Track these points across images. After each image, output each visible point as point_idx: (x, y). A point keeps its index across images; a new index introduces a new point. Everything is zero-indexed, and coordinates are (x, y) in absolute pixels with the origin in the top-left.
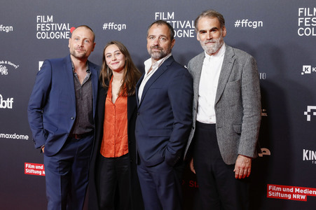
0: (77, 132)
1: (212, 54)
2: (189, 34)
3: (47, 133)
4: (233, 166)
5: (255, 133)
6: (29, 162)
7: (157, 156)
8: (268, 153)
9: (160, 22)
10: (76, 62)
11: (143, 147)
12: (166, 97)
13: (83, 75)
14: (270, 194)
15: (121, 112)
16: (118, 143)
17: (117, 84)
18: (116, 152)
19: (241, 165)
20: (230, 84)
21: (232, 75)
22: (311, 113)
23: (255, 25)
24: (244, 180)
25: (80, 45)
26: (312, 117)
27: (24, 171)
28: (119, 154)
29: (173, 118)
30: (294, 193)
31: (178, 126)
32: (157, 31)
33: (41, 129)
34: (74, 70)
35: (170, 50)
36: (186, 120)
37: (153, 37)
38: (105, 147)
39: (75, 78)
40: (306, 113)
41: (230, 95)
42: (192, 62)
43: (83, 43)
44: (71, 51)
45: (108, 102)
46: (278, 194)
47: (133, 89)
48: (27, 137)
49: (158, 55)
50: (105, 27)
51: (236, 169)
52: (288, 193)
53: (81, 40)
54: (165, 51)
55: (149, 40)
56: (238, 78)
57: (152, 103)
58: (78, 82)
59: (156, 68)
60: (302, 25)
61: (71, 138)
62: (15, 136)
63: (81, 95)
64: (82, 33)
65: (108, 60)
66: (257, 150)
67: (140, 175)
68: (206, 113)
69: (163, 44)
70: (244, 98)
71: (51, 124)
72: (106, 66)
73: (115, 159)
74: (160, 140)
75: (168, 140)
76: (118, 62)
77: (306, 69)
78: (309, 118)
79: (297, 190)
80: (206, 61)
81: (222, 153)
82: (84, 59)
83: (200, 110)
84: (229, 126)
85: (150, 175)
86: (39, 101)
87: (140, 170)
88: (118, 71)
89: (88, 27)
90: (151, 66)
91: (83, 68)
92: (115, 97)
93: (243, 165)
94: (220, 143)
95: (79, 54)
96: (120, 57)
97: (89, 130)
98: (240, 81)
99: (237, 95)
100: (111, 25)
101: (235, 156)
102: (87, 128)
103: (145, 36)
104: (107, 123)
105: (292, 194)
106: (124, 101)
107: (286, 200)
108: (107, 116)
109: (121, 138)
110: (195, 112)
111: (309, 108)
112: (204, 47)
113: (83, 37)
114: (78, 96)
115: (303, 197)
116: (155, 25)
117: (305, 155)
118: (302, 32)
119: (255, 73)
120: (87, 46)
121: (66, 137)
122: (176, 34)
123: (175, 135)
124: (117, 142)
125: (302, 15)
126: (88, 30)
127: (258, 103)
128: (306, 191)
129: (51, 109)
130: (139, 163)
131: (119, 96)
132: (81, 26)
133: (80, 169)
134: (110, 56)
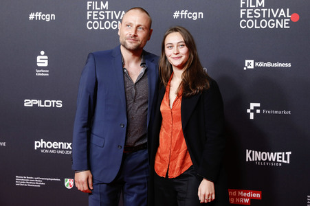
16: (173, 160)
25: (133, 34)
28: (175, 175)
39: (125, 75)
43: (136, 31)
44: (121, 40)
53: (134, 27)
58: (130, 80)
64: (135, 18)
65: (168, 52)
72: (166, 58)
76: (181, 57)
88: (180, 67)
89: (143, 10)
91: (137, 62)
95: (131, 45)
96: (184, 50)
109: (178, 153)
113: (137, 23)
124: (173, 158)
126: (144, 14)
132: (135, 8)
134: (171, 47)
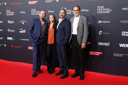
0: (41, 37)
1: (77, 16)
2: (70, 13)
3: (33, 37)
4: (81, 45)
5: (87, 37)
6: (29, 46)
7: (61, 43)
8: (90, 43)
9: (63, 9)
10: (41, 20)
11: (58, 41)
12: (64, 28)
13: (43, 23)
14: (90, 54)
15: (53, 32)
17: (51, 25)
18: (51, 42)
19: (83, 45)
20: (81, 24)
21: (82, 22)
22: (101, 33)
23: (87, 11)
24: (84, 49)
25: (42, 15)
26: (101, 34)
27: (28, 48)
28: (52, 43)
29: (66, 33)
30: (96, 53)
31: (67, 35)
32: (62, 11)
33: (32, 36)
34: (40, 22)
35: (65, 16)
36: (69, 34)
37: (61, 13)
38: (48, 41)
39: (41, 24)
40: (99, 33)
41: (81, 27)
42: (71, 19)
44: (40, 17)
45: (49, 30)
46: (92, 54)
47: (55, 27)
48: (29, 40)
49: (62, 17)
50: (49, 12)
51: (82, 46)
52: (95, 53)
54: (64, 17)
55: (60, 14)
56: (83, 23)
57: (60, 29)
58: (42, 25)
59: (61, 21)
60: (99, 10)
61: (39, 39)
62: (26, 40)
63: (42, 28)
64: (43, 12)
65: (50, 19)
66: (87, 42)
67: (57, 48)
68: (75, 32)
69: (63, 15)
70: (84, 28)
71: (34, 35)
72: (49, 20)
73: (51, 44)
74: (62, 39)
75: (64, 39)
77: (99, 22)
78: (100, 34)
79: (97, 53)
80: (75, 19)
81: (78, 42)
82: (43, 19)
83: (73, 31)
84: (80, 35)
85: (60, 48)
86: (31, 29)
87: (57, 47)
88: (52, 22)
90: (60, 20)
91: (43, 21)
92: (51, 28)
93: (84, 45)
94: (78, 39)
95: (42, 18)
96: (53, 19)
97: (44, 37)
98: (83, 24)
99: (82, 27)
100: (50, 11)
101: (82, 43)
102: (43, 36)
103: (59, 13)
104: (49, 35)
105: (96, 54)
106: (53, 30)
107: (94, 55)
108: (49, 33)
110: (71, 31)
111: (100, 32)
112: (75, 15)
114: (41, 28)
115: (99, 54)
116: (61, 10)
117: (99, 44)
118: (98, 12)
119: (87, 22)
120: (44, 15)
121: (38, 38)
122: (67, 13)
123: (66, 38)
124: (52, 40)
125: (99, 8)
126: (44, 12)
127: (88, 30)
128: (99, 53)
129: (34, 31)
130: (57, 45)
131: (52, 28)
133: (41, 47)
134: (51, 18)
